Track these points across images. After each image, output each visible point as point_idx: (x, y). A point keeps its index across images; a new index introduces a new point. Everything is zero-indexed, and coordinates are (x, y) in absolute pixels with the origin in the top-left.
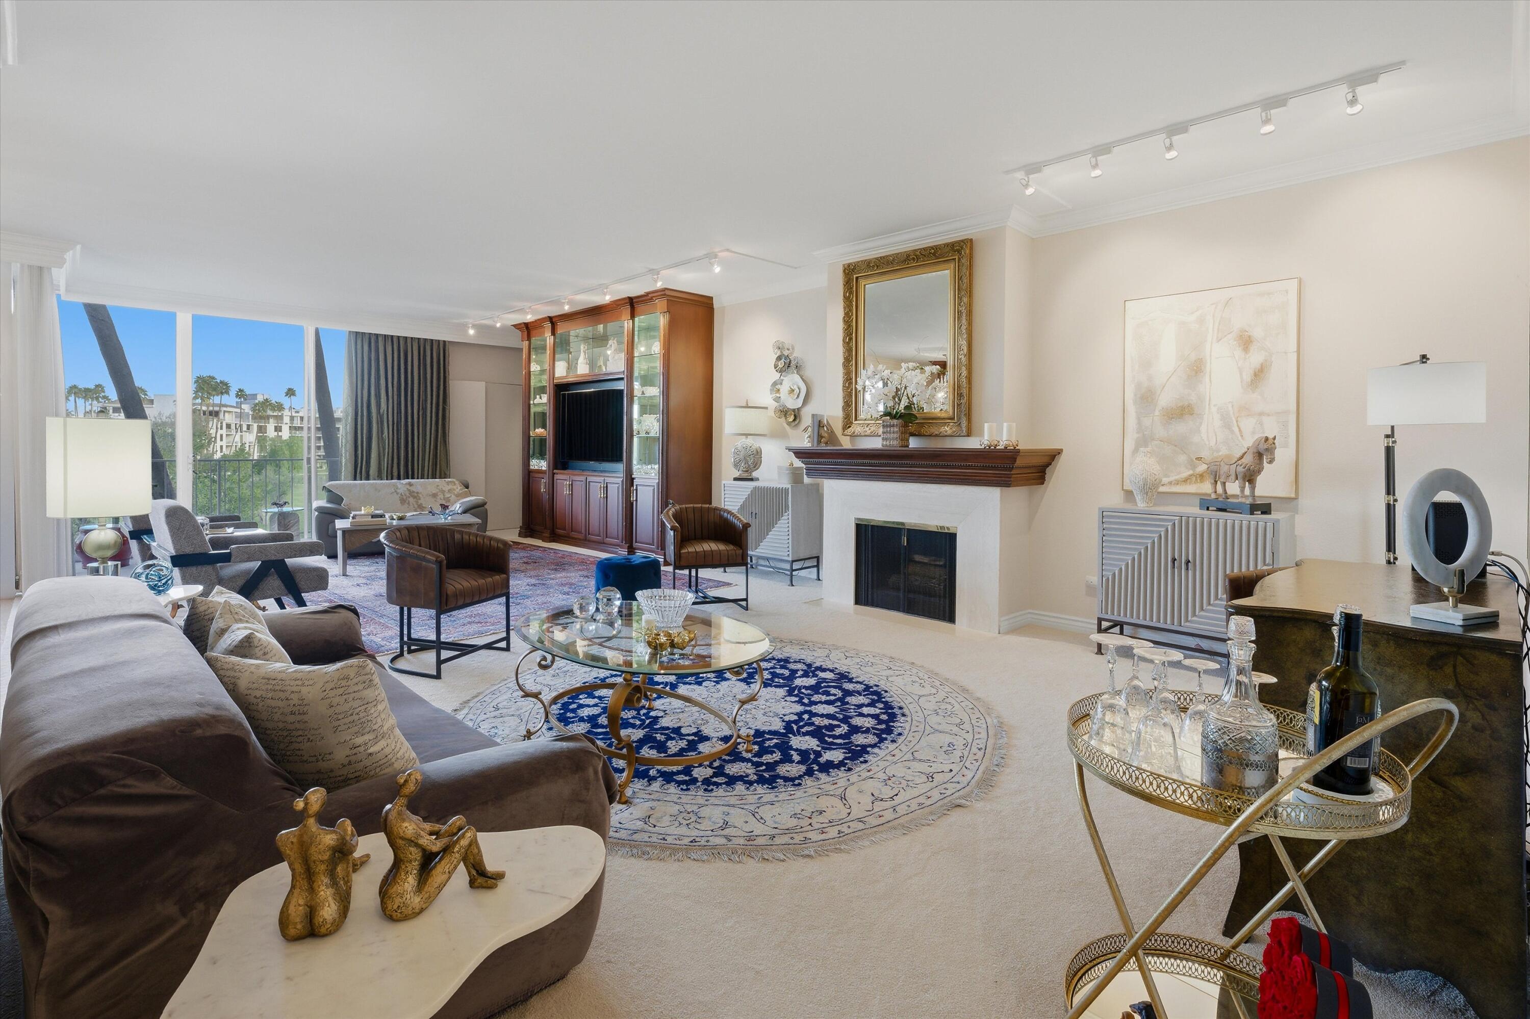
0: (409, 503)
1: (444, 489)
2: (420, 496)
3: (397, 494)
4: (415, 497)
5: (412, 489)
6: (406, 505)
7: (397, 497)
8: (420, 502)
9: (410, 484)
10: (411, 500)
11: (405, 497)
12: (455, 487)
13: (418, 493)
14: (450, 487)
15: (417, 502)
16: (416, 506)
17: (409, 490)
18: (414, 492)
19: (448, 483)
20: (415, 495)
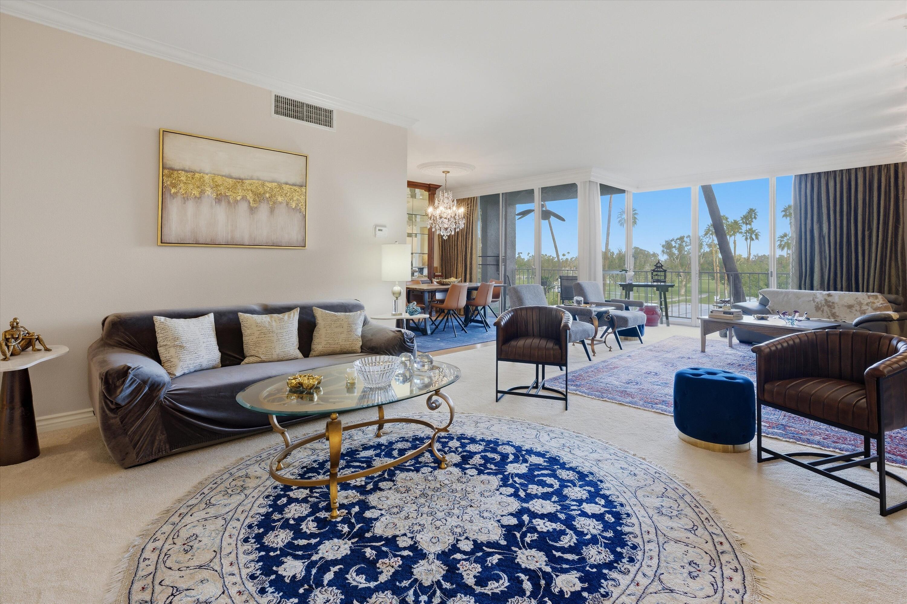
0: (823, 311)
1: (862, 301)
2: (836, 306)
3: (814, 302)
4: (829, 306)
5: (829, 299)
6: (820, 312)
7: (813, 305)
8: (834, 311)
9: (829, 295)
10: (826, 308)
11: (820, 306)
12: (876, 301)
13: (833, 303)
14: (871, 300)
15: (831, 311)
16: (830, 314)
17: (826, 300)
18: (830, 302)
19: (869, 297)
20: (830, 305)
